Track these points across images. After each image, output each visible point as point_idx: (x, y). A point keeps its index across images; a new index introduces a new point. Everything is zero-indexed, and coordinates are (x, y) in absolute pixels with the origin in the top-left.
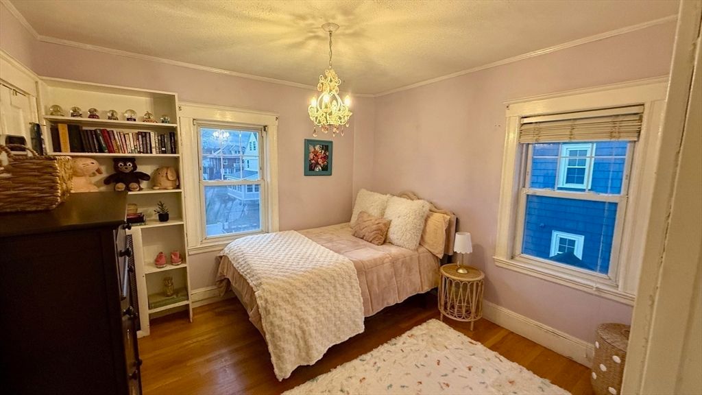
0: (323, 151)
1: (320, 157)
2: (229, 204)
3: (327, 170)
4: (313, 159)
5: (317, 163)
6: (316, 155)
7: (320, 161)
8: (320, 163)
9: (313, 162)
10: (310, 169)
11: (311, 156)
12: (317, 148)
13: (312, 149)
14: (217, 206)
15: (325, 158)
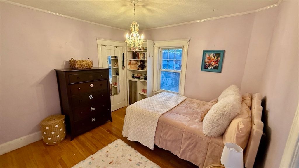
0: (216, 57)
1: (213, 60)
2: (168, 79)
3: (218, 69)
4: (208, 62)
5: (210, 64)
6: (210, 60)
7: (213, 63)
8: (213, 64)
9: (208, 63)
10: (205, 67)
11: (207, 60)
12: (212, 55)
13: (207, 56)
14: (164, 79)
15: (217, 61)
